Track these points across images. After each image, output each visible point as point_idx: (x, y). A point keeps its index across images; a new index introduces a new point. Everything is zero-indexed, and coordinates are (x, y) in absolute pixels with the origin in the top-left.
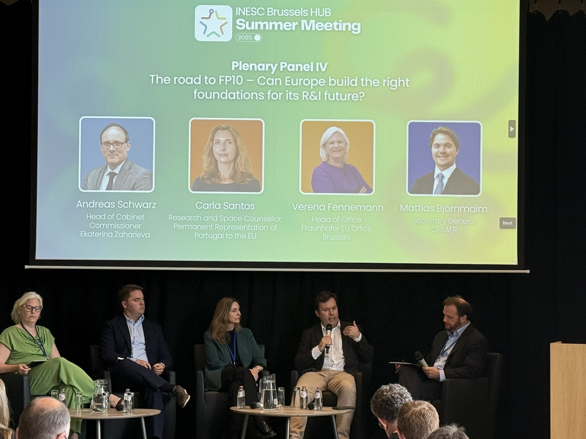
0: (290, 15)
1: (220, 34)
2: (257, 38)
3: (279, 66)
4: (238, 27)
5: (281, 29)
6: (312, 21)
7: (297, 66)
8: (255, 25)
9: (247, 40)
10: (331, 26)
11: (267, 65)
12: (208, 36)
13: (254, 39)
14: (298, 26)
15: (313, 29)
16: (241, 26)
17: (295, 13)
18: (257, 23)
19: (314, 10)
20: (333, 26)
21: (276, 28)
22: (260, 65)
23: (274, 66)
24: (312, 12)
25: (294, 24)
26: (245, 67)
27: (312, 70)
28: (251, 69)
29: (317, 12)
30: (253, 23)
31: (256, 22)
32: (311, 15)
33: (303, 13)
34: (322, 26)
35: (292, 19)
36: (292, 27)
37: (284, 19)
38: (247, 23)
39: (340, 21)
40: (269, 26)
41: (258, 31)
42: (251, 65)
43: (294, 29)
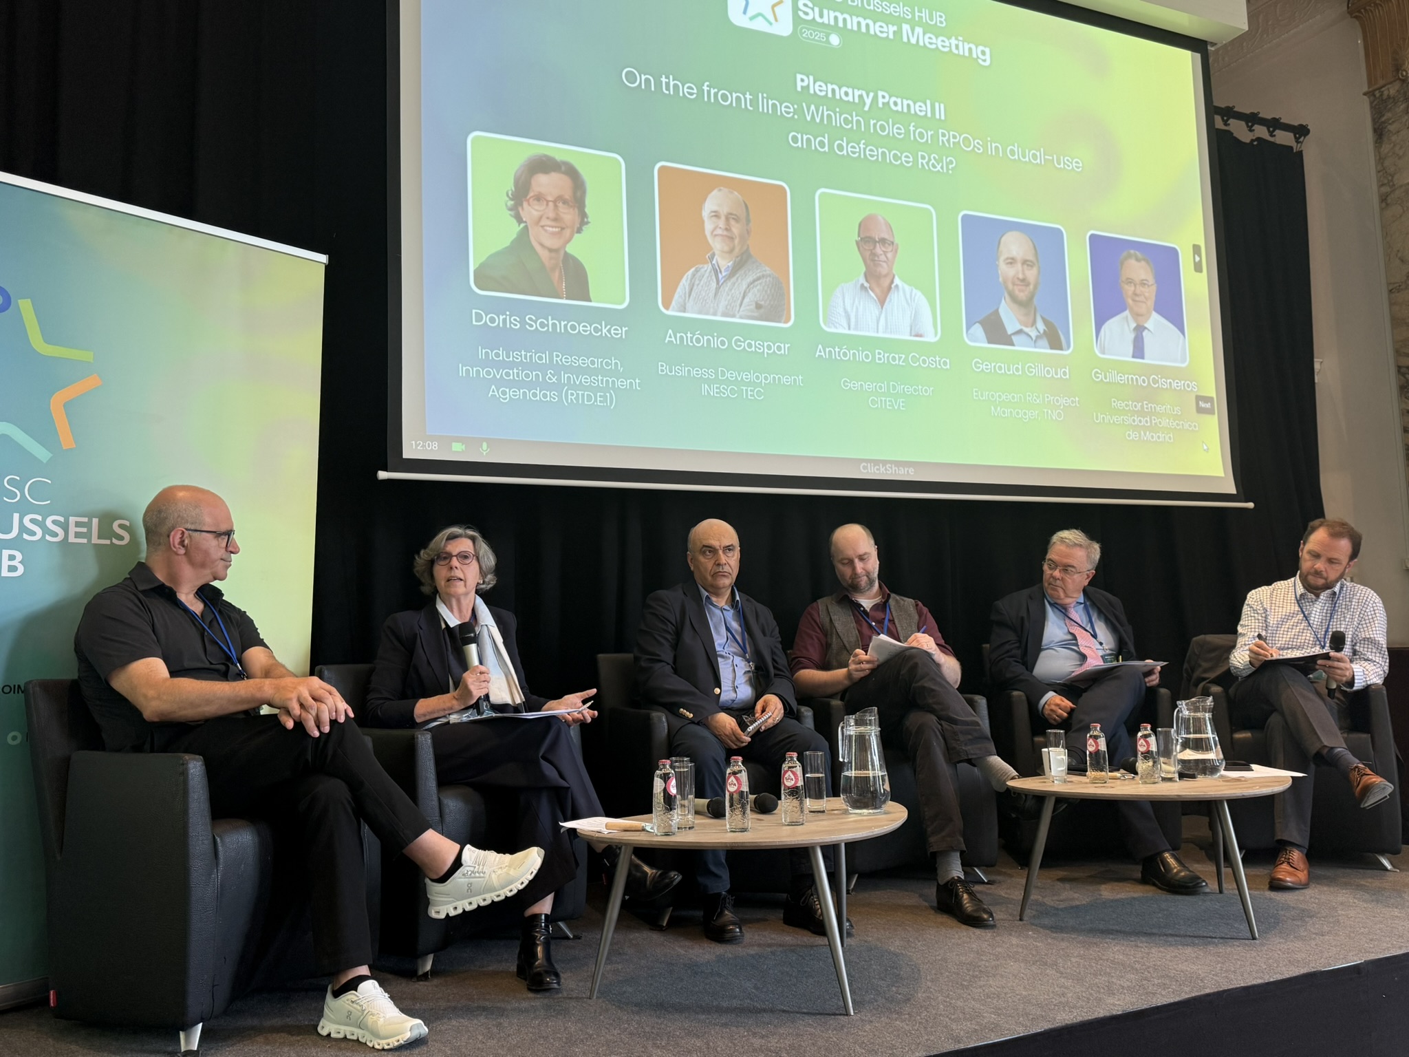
0: (884, 10)
1: (772, 19)
2: (835, 40)
3: (875, 98)
4: (801, 14)
5: (872, 32)
6: (919, 30)
7: (905, 102)
8: (829, 17)
9: (817, 41)
10: (947, 44)
11: (857, 93)
12: (752, 19)
13: (828, 42)
14: (898, 33)
15: (921, 43)
16: (806, 14)
17: (892, 9)
18: (832, 14)
19: (920, 11)
20: (950, 43)
21: (864, 29)
22: (844, 89)
23: (868, 96)
24: (917, 14)
25: (892, 29)
26: (818, 88)
27: (929, 115)
28: (830, 95)
29: (925, 14)
30: (825, 12)
31: (830, 11)
32: (917, 19)
33: (904, 13)
34: (934, 41)
35: (888, 19)
36: (888, 32)
37: (876, 17)
38: (817, 10)
39: (960, 38)
40: (852, 23)
41: (835, 28)
42: (830, 87)
43: (891, 36)
